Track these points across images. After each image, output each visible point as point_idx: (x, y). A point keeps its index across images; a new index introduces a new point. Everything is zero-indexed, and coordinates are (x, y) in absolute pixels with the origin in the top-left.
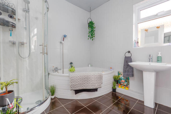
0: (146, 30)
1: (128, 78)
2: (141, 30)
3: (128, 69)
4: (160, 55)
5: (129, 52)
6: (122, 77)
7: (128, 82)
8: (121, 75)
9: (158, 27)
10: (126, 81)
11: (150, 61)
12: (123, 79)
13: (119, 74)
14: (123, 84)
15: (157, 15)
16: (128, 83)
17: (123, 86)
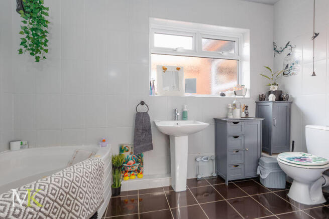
0: (165, 69)
1: (141, 155)
2: (157, 66)
3: (144, 135)
4: (185, 110)
5: (142, 103)
6: (128, 156)
7: (142, 162)
8: (127, 151)
9: (178, 69)
10: (137, 162)
11: (175, 119)
12: (132, 159)
13: (122, 150)
14: (132, 170)
15: (175, 50)
16: (141, 165)
17: (133, 173)
